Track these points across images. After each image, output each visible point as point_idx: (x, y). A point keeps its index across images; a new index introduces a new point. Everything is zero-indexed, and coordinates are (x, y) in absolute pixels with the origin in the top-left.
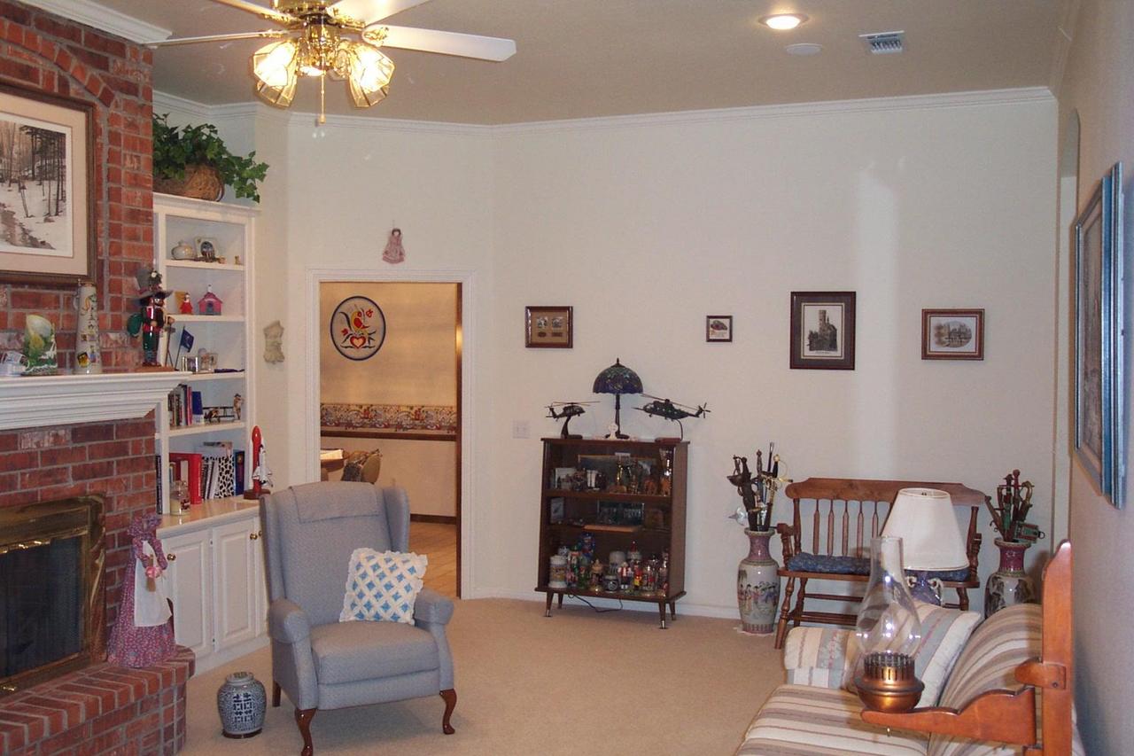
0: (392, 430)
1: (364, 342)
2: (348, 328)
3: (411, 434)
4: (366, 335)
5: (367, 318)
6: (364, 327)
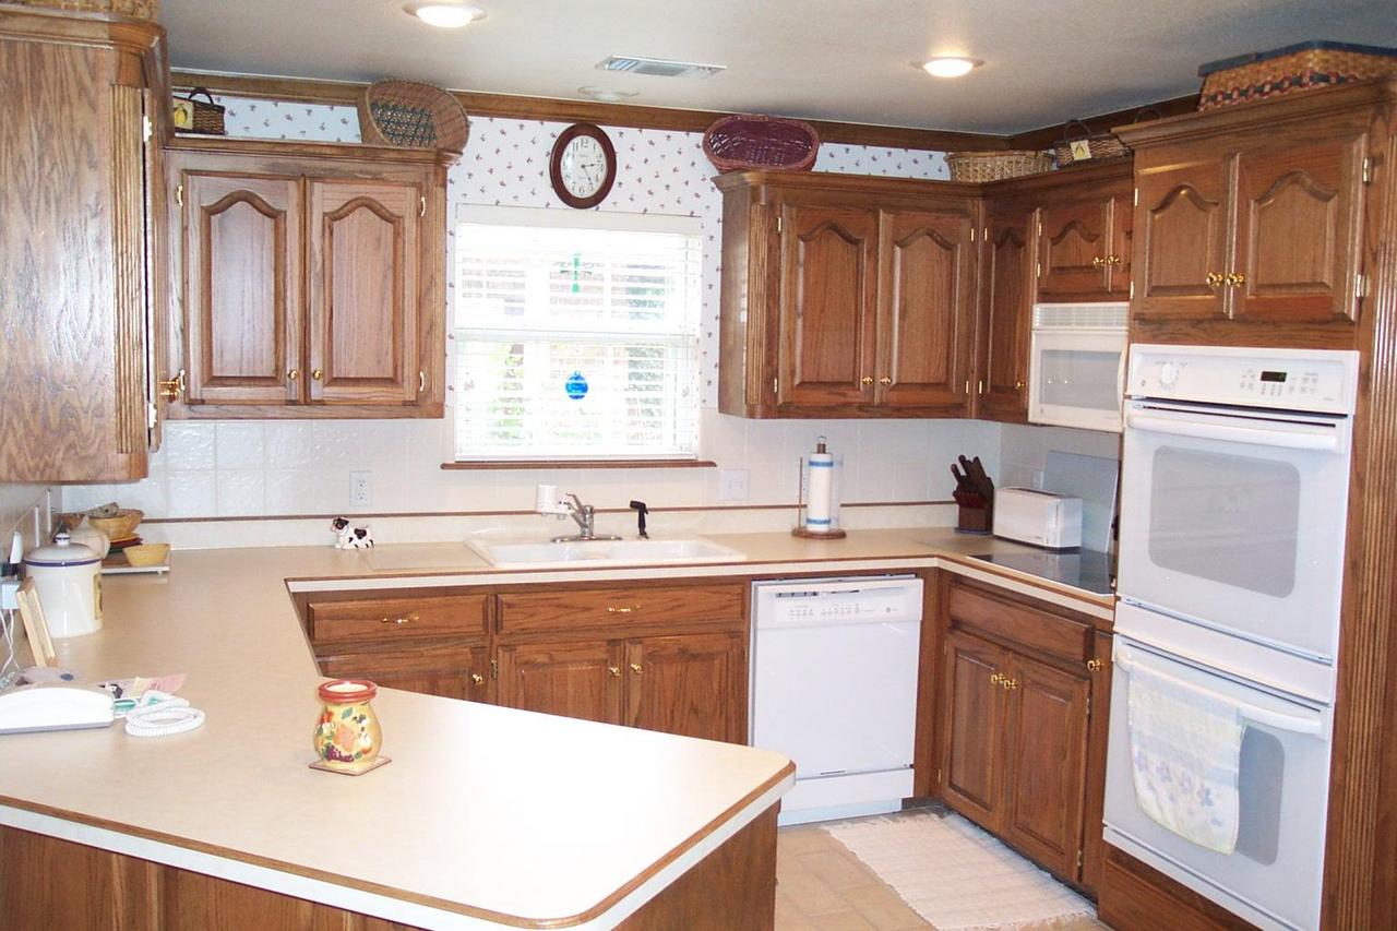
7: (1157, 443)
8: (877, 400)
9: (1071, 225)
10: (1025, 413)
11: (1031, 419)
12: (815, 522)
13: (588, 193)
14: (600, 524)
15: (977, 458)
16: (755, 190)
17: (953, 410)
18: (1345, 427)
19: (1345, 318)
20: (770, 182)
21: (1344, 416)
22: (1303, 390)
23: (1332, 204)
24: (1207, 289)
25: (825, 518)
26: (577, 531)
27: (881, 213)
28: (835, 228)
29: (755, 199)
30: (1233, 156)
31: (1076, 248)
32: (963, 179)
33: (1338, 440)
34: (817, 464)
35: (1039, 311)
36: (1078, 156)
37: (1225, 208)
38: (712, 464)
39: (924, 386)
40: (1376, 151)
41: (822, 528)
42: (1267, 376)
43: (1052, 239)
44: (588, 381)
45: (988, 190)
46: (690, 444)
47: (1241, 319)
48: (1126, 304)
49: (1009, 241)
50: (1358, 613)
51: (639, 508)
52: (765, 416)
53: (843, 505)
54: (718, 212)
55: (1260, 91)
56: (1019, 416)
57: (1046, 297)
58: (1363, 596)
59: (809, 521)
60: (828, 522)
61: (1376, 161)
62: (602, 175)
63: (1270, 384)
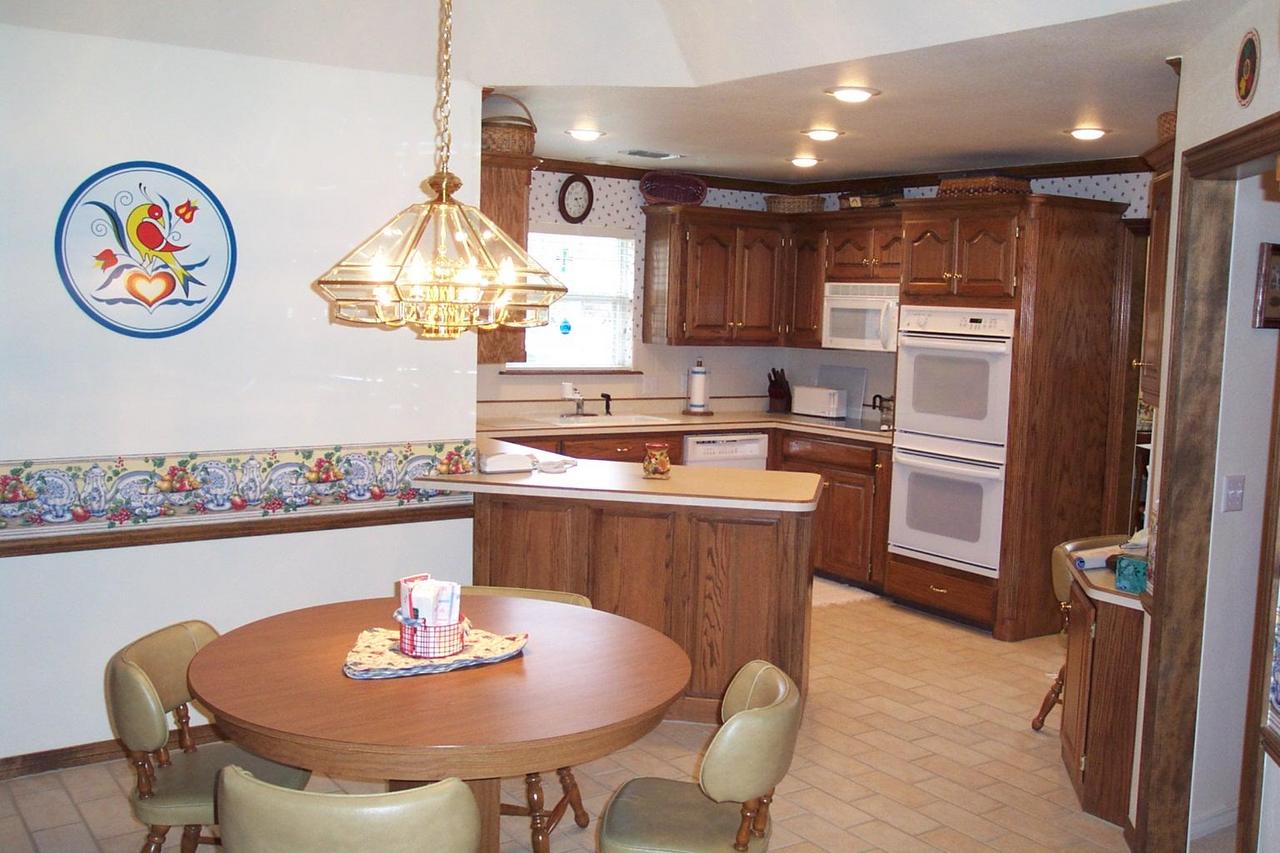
0: (254, 515)
1: (171, 288)
2: (116, 249)
3: (308, 518)
4: (176, 270)
5: (180, 225)
6: (170, 248)
7: (918, 353)
8: (735, 336)
9: (848, 241)
10: (821, 344)
11: (824, 346)
12: (695, 406)
13: (577, 215)
14: (587, 408)
15: (782, 370)
16: (673, 215)
17: (772, 342)
18: (1009, 342)
19: (1009, 295)
20: (683, 213)
21: (1008, 338)
22: (990, 327)
23: (1002, 246)
24: (943, 280)
25: (702, 403)
26: (574, 411)
27: (738, 230)
28: (716, 238)
29: (673, 221)
30: (955, 219)
31: (851, 254)
32: (775, 210)
33: (1006, 348)
34: (698, 373)
35: (828, 287)
36: (853, 205)
37: (952, 243)
38: (641, 373)
39: (759, 327)
40: (1021, 224)
41: (701, 410)
42: (972, 321)
43: (835, 248)
44: (571, 324)
45: (793, 218)
46: (624, 361)
47: (959, 295)
48: (898, 285)
49: (808, 247)
50: (1016, 423)
51: (607, 398)
52: (678, 344)
53: (711, 398)
54: (643, 227)
55: (969, 191)
56: (817, 344)
57: (831, 279)
58: (1017, 416)
59: (692, 406)
60: (703, 406)
61: (1022, 229)
62: (586, 205)
63: (974, 324)
